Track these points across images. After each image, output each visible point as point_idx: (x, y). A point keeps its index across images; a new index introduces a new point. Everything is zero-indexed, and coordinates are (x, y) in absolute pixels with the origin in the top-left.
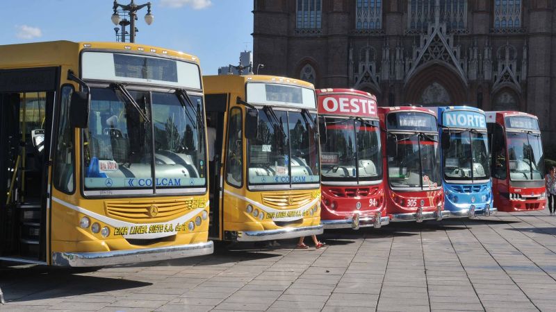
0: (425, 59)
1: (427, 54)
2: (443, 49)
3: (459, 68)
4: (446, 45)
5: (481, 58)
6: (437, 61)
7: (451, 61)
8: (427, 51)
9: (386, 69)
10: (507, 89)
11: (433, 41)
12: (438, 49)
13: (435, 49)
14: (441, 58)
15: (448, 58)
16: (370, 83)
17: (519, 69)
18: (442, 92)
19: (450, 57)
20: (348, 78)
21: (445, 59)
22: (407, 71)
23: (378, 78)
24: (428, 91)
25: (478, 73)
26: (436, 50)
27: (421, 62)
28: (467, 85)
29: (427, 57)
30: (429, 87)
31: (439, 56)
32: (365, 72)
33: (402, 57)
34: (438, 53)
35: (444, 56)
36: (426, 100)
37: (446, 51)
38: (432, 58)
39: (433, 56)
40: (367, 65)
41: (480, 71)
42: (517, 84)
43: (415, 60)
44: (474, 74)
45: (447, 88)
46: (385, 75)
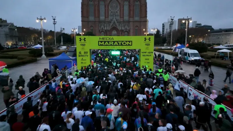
2: (115, 24)
5: (122, 26)
9: (105, 27)
10: (126, 31)
11: (114, 22)
21: (116, 26)
22: (109, 28)
23: (104, 29)
28: (120, 30)
29: (113, 25)
30: (113, 31)
40: (102, 27)
41: (122, 28)
42: (128, 30)
43: (111, 26)
44: (121, 28)
45: (116, 31)
46: (106, 29)
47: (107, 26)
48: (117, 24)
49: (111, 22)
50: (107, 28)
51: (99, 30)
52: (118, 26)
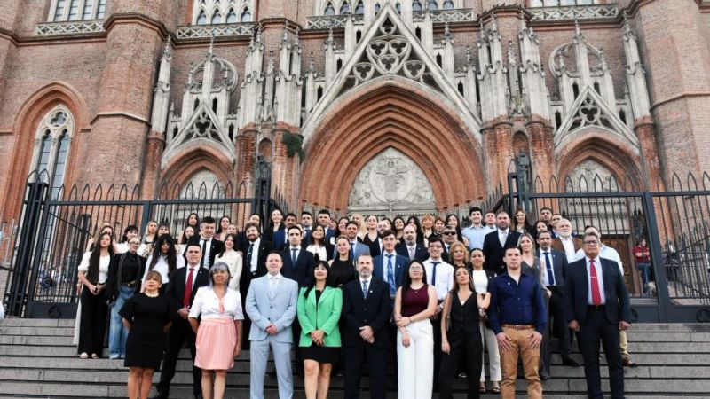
0: (358, 75)
1: (364, 65)
2: (406, 51)
3: (452, 92)
4: (412, 40)
5: (512, 60)
6: (390, 77)
7: (430, 80)
8: (364, 58)
9: (250, 96)
10: (595, 144)
11: (379, 33)
12: (393, 50)
13: (384, 51)
14: (401, 73)
15: (421, 72)
16: (211, 141)
17: (621, 92)
18: (410, 172)
19: (427, 70)
20: (149, 125)
21: (414, 73)
22: (309, 106)
23: (231, 128)
24: (372, 174)
25: (510, 97)
26: (388, 52)
27: (349, 83)
28: (478, 136)
29: (364, 72)
30: (375, 163)
31: (395, 67)
32: (199, 111)
33: (296, 70)
34: (393, 60)
35: (409, 67)
36: (368, 195)
37: (413, 55)
38: (377, 74)
39: (382, 68)
40: (206, 96)
41: (516, 93)
42: (622, 136)
43: (333, 82)
44: (496, 104)
45: (420, 158)
46: (249, 114)
47: (268, 81)
48: (427, 49)
49: (340, 34)
50: (268, 100)
51: (153, 145)
52: (447, 77)
